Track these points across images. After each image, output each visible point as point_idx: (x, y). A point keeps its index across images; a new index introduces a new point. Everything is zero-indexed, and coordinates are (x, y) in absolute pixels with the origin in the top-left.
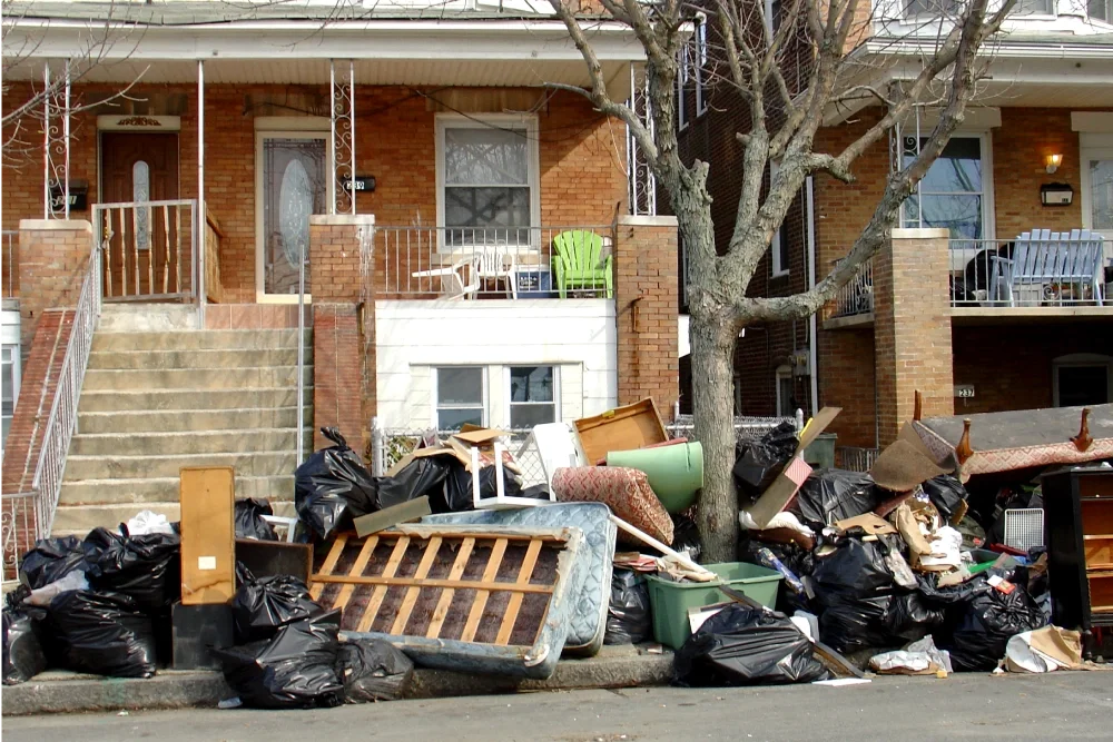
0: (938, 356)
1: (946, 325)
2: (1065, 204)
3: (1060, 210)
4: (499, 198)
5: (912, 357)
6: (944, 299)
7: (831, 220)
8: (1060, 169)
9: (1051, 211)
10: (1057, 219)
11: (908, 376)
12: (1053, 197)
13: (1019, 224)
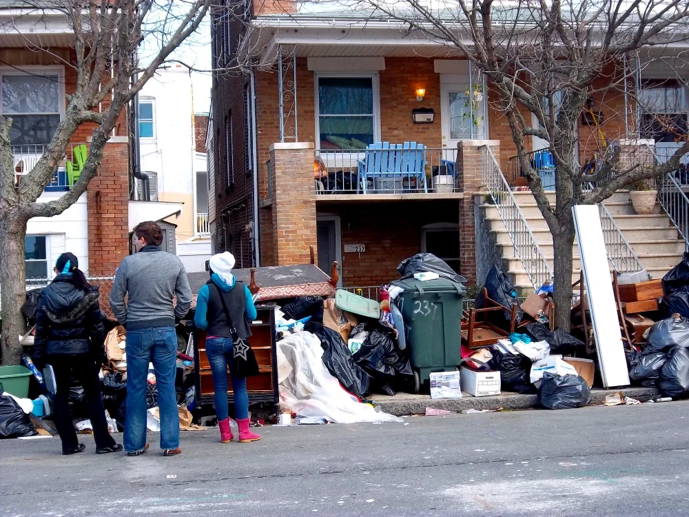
0: (307, 227)
1: (312, 206)
2: (429, 122)
3: (426, 126)
4: (39, 122)
5: (288, 228)
6: (310, 189)
7: (265, 134)
8: (425, 98)
9: (420, 127)
10: (424, 132)
11: (287, 240)
12: (420, 117)
13: (397, 136)
